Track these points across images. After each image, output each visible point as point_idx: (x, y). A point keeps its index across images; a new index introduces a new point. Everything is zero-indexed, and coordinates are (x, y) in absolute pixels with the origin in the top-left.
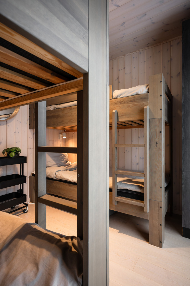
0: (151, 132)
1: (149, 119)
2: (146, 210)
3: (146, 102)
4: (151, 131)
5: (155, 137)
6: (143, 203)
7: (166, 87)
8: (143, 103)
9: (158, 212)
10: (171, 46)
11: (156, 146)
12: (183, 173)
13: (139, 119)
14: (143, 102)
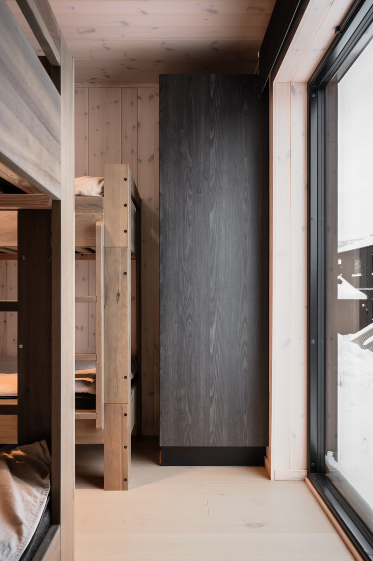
0: (108, 273)
1: (105, 248)
2: (100, 423)
3: (100, 213)
4: (108, 270)
5: (116, 283)
6: (95, 412)
7: (133, 187)
8: (93, 215)
9: (122, 424)
10: (138, 97)
11: (118, 300)
12: (162, 348)
13: (86, 246)
14: (93, 213)
